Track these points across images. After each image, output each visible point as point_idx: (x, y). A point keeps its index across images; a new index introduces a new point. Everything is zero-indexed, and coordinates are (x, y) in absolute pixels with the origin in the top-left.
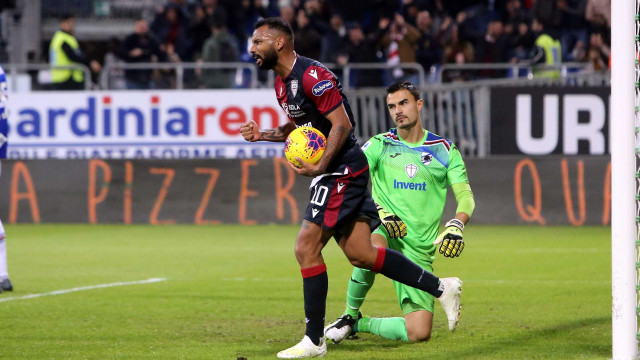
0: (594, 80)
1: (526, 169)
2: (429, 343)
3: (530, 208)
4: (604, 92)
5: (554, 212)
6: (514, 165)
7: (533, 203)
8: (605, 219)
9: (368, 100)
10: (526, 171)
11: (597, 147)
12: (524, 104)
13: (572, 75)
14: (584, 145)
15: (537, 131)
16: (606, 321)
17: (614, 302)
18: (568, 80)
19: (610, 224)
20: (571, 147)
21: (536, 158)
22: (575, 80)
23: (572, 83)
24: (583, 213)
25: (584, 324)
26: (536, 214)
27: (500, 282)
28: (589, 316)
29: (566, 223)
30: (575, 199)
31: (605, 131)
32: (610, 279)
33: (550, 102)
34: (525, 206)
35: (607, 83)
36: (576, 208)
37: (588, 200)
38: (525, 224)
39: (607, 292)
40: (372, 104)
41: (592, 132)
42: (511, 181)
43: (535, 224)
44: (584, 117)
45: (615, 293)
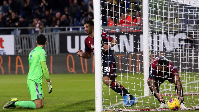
1: (70, 57)
2: (43, 108)
3: (71, 69)
5: (78, 69)
6: (67, 56)
8: (93, 71)
9: (24, 38)
10: (70, 58)
12: (69, 38)
13: (83, 30)
15: (73, 46)
16: (94, 100)
17: (96, 95)
18: (82, 31)
19: (94, 73)
21: (73, 54)
22: (84, 31)
23: (83, 32)
24: (87, 70)
25: (87, 101)
26: (73, 70)
27: (63, 90)
28: (88, 99)
29: (82, 73)
30: (84, 66)
32: (95, 88)
33: (77, 38)
34: (70, 68)
36: (85, 68)
37: (88, 66)
38: (70, 73)
39: (93, 92)
40: (25, 39)
42: (66, 61)
43: (73, 73)
45: (96, 92)
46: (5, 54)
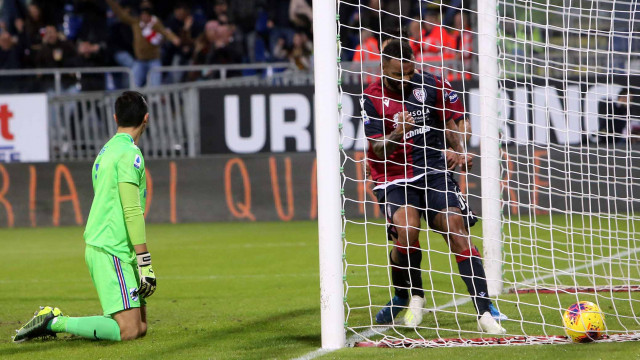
0: (298, 79)
1: (235, 168)
2: (145, 338)
3: (240, 206)
4: (308, 91)
5: (263, 203)
6: (224, 164)
7: (242, 200)
8: (313, 214)
10: (236, 171)
11: (303, 144)
12: (232, 104)
13: (278, 75)
14: (290, 143)
15: (245, 130)
16: (316, 311)
17: (322, 293)
18: (274, 80)
19: (317, 218)
20: (278, 145)
21: (245, 157)
22: (281, 79)
23: (278, 83)
24: (291, 209)
25: (293, 314)
26: (246, 211)
27: (212, 277)
28: (298, 308)
29: (275, 219)
30: (283, 195)
31: (311, 128)
32: (318, 271)
33: (258, 102)
34: (235, 202)
35: (311, 82)
36: (284, 204)
37: (296, 196)
38: (236, 221)
39: (315, 284)
41: (297, 129)
42: (222, 180)
43: (246, 220)
44: (290, 116)
45: (323, 285)
46: (16, 158)
